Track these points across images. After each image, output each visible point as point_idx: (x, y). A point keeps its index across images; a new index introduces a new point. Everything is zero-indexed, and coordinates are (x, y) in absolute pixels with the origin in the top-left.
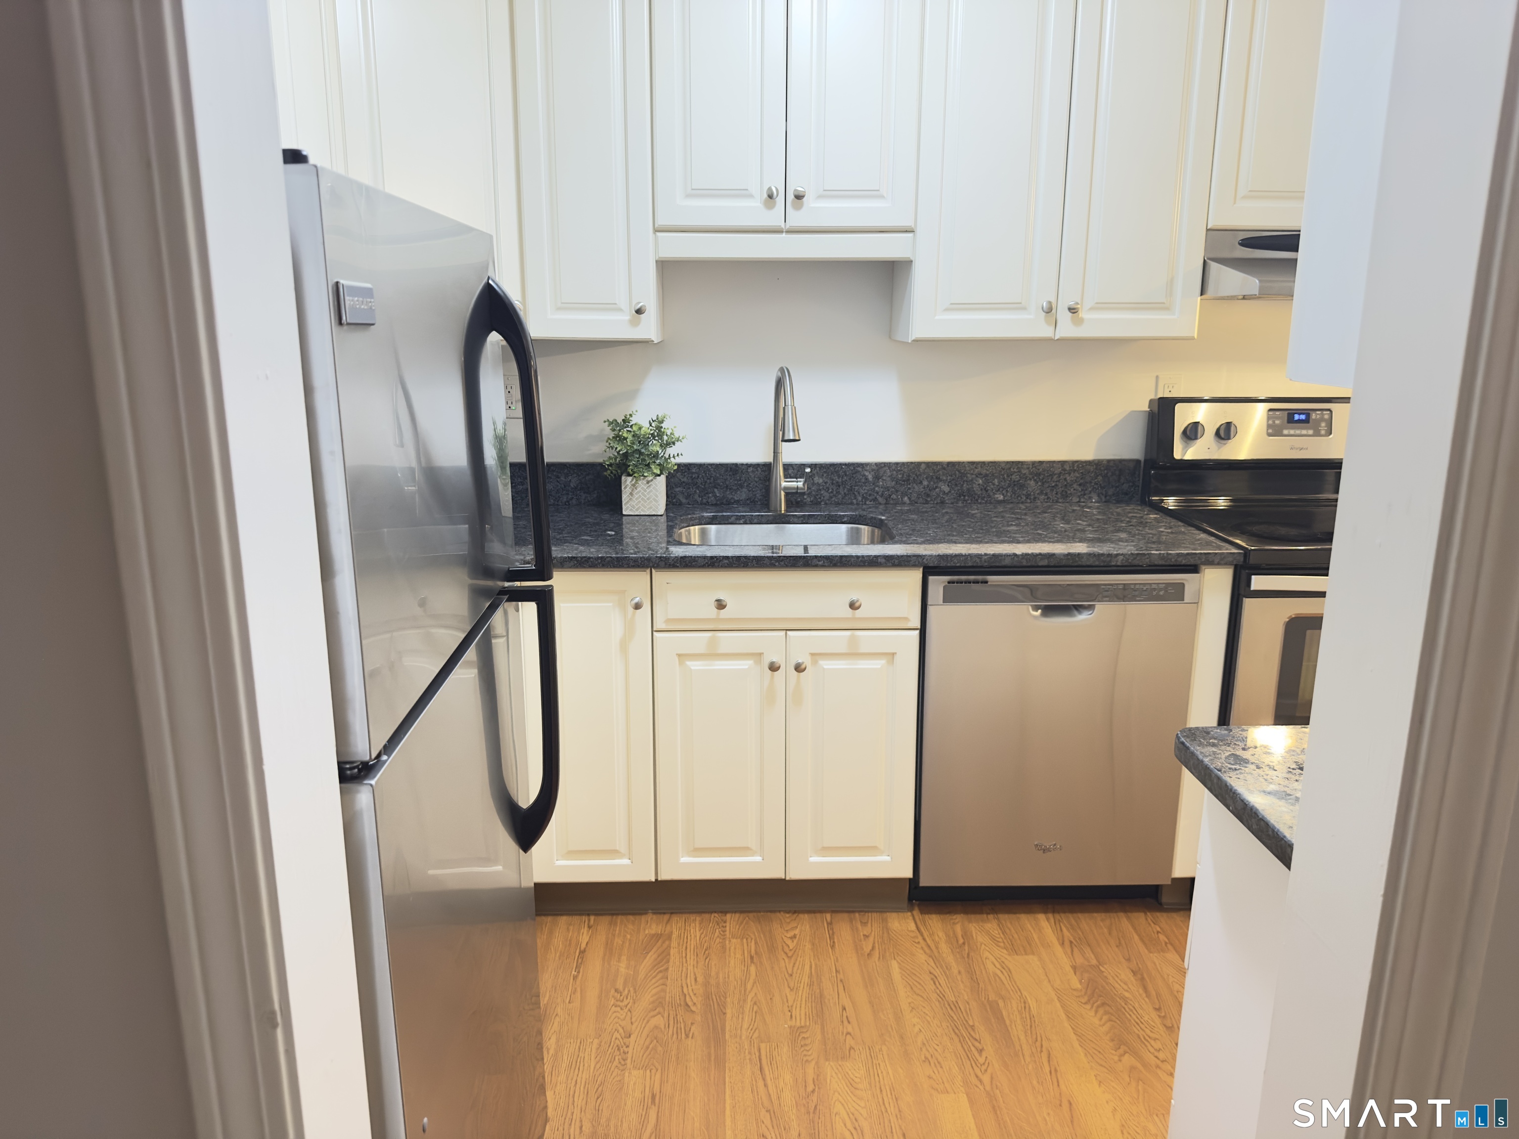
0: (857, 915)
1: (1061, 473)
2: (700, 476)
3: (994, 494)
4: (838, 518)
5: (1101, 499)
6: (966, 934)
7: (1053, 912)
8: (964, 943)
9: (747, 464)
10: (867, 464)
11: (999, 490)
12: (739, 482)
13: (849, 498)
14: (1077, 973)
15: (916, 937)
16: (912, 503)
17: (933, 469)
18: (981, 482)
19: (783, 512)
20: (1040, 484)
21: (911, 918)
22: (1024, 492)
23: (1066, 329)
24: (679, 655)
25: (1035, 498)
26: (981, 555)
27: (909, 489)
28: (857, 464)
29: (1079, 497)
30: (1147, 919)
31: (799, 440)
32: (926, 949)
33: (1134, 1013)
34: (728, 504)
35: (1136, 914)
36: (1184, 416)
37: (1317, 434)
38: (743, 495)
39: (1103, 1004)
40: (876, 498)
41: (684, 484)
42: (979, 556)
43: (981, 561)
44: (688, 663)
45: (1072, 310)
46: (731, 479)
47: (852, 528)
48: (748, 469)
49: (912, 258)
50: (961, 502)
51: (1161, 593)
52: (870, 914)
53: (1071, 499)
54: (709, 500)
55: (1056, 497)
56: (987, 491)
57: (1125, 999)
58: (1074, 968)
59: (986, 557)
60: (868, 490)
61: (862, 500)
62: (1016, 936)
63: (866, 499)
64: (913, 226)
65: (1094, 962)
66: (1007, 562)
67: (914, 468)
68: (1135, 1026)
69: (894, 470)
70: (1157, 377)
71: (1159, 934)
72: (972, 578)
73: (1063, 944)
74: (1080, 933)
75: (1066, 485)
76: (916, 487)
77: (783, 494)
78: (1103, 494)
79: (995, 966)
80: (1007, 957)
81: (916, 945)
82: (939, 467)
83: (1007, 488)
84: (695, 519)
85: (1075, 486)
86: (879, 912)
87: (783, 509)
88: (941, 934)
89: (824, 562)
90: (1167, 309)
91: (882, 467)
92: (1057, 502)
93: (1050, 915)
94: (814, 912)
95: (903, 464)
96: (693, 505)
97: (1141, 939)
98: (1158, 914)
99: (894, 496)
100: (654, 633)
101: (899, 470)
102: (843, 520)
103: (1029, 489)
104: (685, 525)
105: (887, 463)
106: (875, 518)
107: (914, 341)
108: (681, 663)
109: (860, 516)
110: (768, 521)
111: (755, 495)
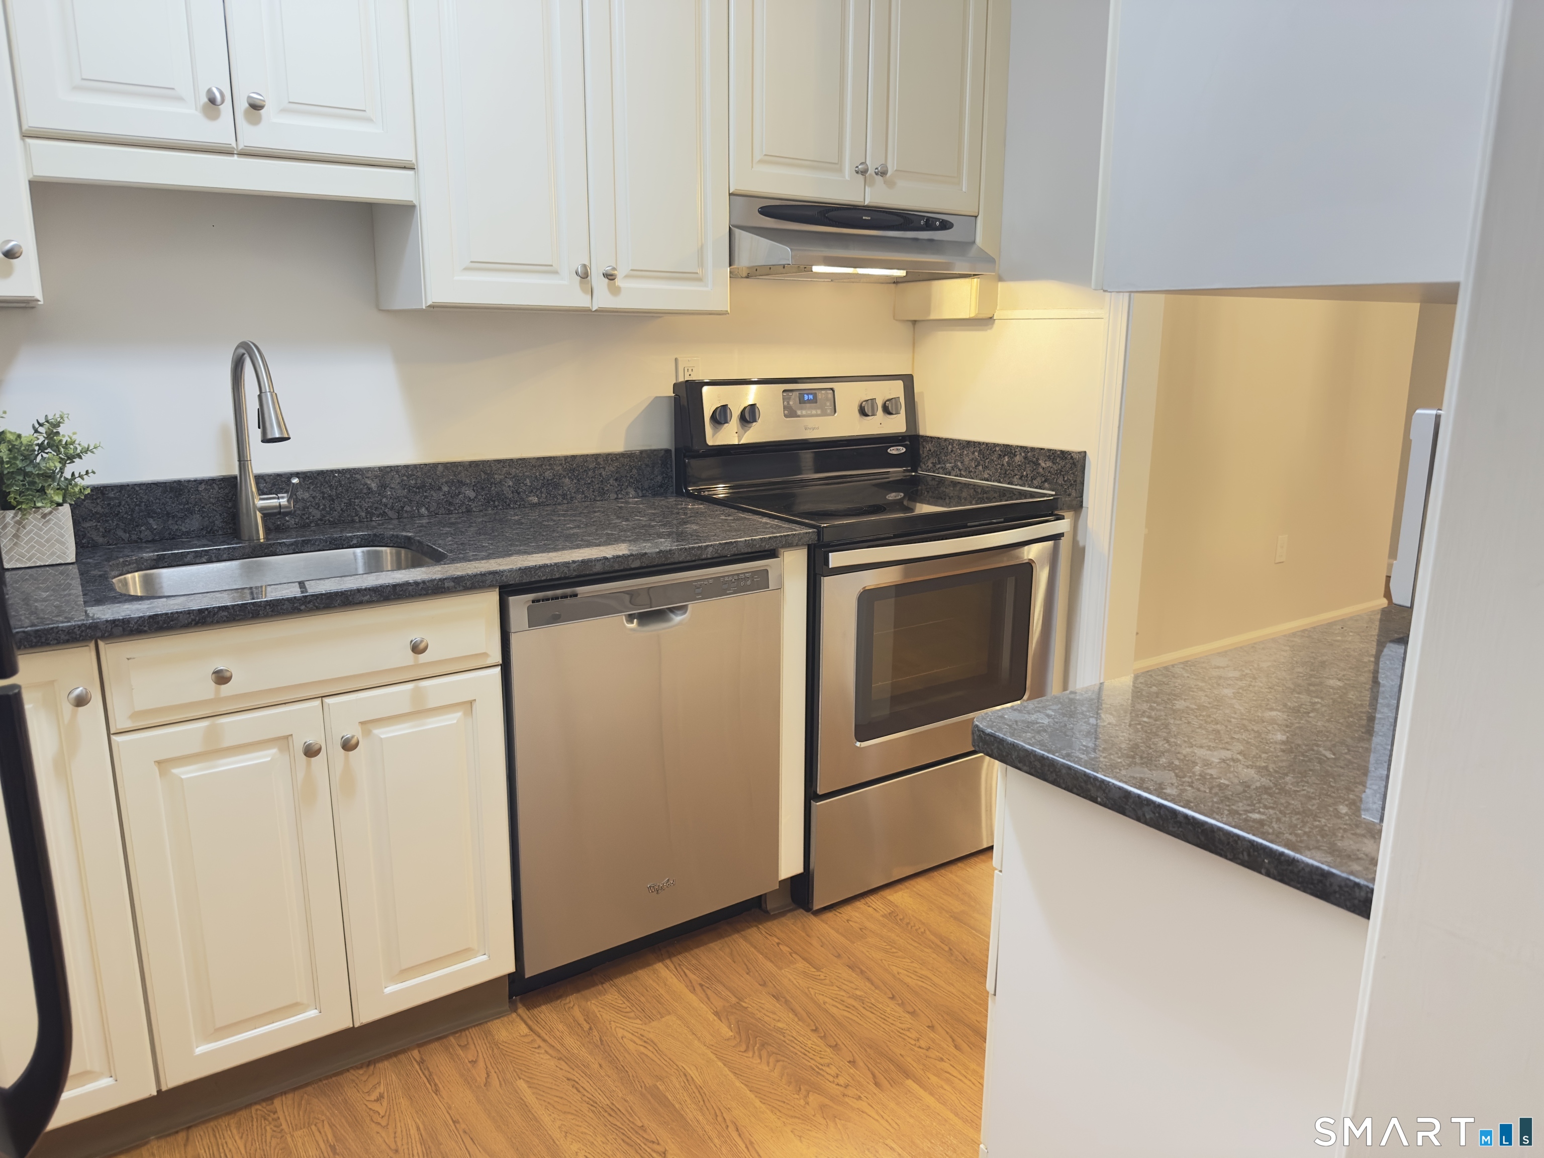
0: (452, 1039)
1: (595, 467)
2: (123, 502)
3: (528, 496)
4: (344, 540)
5: (638, 493)
6: (590, 1018)
7: (670, 957)
8: (590, 1029)
9: (195, 481)
10: (368, 470)
11: (532, 491)
12: (186, 506)
13: (348, 515)
14: (723, 1020)
15: (533, 1041)
16: (433, 514)
17: (453, 471)
18: (511, 483)
19: (262, 541)
20: (575, 481)
21: (518, 1019)
22: (560, 492)
23: (603, 299)
24: (159, 763)
25: (572, 497)
26: (568, 563)
27: (426, 497)
28: (354, 469)
29: (616, 493)
30: (761, 933)
31: (289, 438)
32: (550, 1051)
33: (796, 1044)
34: (174, 538)
35: (749, 931)
36: (711, 399)
37: (824, 414)
38: (194, 523)
39: (763, 1045)
40: (384, 512)
41: (98, 516)
42: (566, 564)
43: (569, 570)
44: (175, 771)
45: (609, 277)
46: (173, 503)
47: (368, 551)
48: (197, 487)
49: (416, 202)
50: (490, 509)
51: (749, 583)
52: (467, 1032)
53: (609, 496)
54: (142, 536)
55: (593, 495)
56: (519, 493)
57: (781, 1031)
58: (716, 1014)
59: (574, 565)
60: (373, 503)
61: (366, 516)
62: (643, 999)
63: (372, 515)
64: (414, 161)
65: (734, 1000)
66: (598, 568)
67: (429, 471)
68: (803, 1058)
69: (404, 475)
70: (676, 359)
71: (780, 946)
72: (559, 592)
73: (694, 989)
74: (706, 972)
75: (602, 481)
76: (434, 495)
77: (259, 515)
78: (639, 489)
79: (635, 1042)
80: (643, 1027)
81: (537, 1051)
82: (459, 468)
83: (541, 488)
84: (129, 565)
85: (611, 481)
86: (477, 1025)
87: (262, 536)
88: (561, 1027)
89: (371, 596)
90: (700, 280)
91: (388, 472)
92: (595, 500)
93: (668, 962)
94: (395, 1054)
95: (415, 467)
96: (115, 544)
97: (766, 957)
98: (769, 924)
99: (407, 508)
100: (113, 738)
101: (412, 475)
102: (352, 544)
103: (565, 488)
104: (117, 573)
105: (394, 467)
106: (397, 536)
107: (430, 306)
108: (163, 773)
109: (375, 535)
110: (243, 555)
111: (213, 522)
